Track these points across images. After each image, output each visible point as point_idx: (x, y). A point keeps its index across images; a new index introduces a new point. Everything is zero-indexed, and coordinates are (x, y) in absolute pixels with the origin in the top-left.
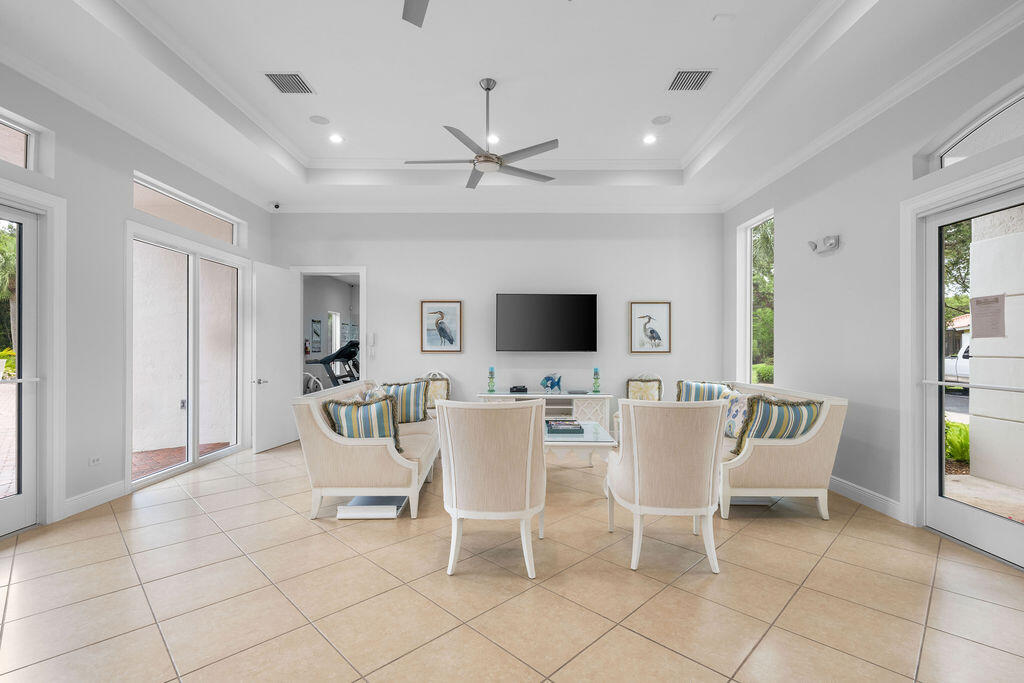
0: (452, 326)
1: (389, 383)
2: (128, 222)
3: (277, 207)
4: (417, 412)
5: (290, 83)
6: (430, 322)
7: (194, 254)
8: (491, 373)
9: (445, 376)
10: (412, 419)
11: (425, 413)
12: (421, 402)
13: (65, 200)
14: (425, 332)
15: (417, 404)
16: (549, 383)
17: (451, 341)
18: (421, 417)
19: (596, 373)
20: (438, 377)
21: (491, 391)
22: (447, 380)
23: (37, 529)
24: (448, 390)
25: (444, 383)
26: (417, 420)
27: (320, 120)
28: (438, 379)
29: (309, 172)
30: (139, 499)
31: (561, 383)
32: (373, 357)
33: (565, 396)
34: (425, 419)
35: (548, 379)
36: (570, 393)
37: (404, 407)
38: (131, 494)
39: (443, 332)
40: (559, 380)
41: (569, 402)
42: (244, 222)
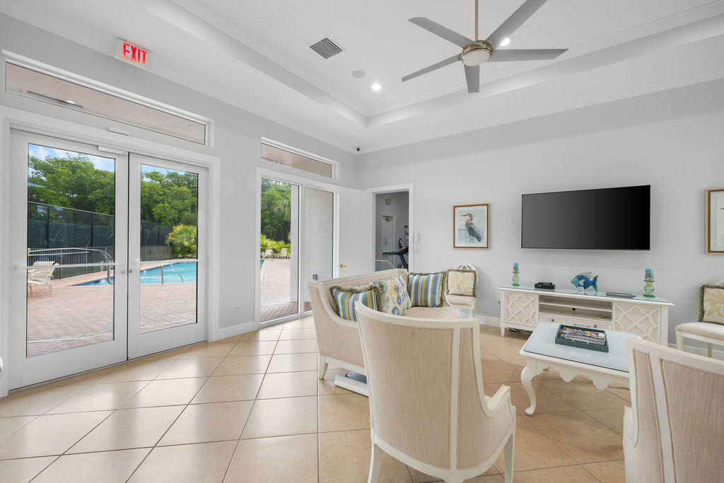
0: (480, 226)
1: (415, 272)
2: (257, 168)
3: (358, 150)
4: (433, 299)
5: (327, 48)
6: (461, 223)
7: (302, 185)
8: (516, 269)
9: (473, 269)
10: (429, 303)
11: (442, 300)
12: (438, 291)
13: (219, 159)
14: (457, 232)
15: (434, 292)
16: (582, 282)
17: (479, 239)
18: (438, 302)
19: (649, 275)
20: (468, 269)
21: (516, 285)
22: (475, 272)
23: (204, 344)
24: (475, 280)
25: (471, 275)
26: (434, 305)
27: (358, 74)
28: (466, 271)
29: (368, 119)
30: (263, 334)
31: (598, 283)
32: (417, 251)
33: (602, 297)
34: (441, 305)
35: (580, 278)
36: (608, 295)
37: (423, 293)
38: (258, 331)
39: (472, 231)
40: (595, 279)
41: (609, 305)
42: (337, 163)
